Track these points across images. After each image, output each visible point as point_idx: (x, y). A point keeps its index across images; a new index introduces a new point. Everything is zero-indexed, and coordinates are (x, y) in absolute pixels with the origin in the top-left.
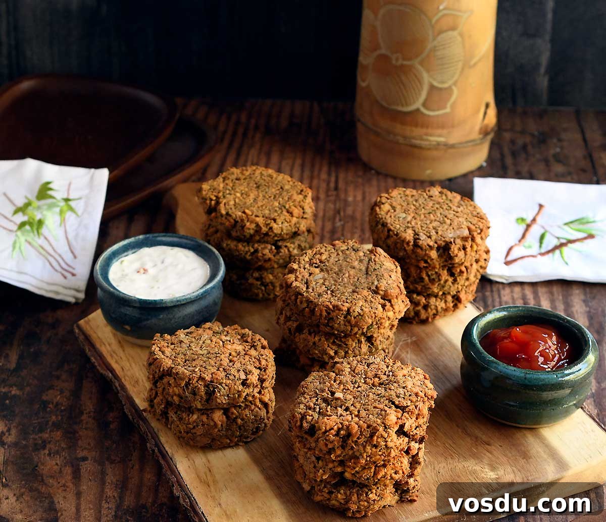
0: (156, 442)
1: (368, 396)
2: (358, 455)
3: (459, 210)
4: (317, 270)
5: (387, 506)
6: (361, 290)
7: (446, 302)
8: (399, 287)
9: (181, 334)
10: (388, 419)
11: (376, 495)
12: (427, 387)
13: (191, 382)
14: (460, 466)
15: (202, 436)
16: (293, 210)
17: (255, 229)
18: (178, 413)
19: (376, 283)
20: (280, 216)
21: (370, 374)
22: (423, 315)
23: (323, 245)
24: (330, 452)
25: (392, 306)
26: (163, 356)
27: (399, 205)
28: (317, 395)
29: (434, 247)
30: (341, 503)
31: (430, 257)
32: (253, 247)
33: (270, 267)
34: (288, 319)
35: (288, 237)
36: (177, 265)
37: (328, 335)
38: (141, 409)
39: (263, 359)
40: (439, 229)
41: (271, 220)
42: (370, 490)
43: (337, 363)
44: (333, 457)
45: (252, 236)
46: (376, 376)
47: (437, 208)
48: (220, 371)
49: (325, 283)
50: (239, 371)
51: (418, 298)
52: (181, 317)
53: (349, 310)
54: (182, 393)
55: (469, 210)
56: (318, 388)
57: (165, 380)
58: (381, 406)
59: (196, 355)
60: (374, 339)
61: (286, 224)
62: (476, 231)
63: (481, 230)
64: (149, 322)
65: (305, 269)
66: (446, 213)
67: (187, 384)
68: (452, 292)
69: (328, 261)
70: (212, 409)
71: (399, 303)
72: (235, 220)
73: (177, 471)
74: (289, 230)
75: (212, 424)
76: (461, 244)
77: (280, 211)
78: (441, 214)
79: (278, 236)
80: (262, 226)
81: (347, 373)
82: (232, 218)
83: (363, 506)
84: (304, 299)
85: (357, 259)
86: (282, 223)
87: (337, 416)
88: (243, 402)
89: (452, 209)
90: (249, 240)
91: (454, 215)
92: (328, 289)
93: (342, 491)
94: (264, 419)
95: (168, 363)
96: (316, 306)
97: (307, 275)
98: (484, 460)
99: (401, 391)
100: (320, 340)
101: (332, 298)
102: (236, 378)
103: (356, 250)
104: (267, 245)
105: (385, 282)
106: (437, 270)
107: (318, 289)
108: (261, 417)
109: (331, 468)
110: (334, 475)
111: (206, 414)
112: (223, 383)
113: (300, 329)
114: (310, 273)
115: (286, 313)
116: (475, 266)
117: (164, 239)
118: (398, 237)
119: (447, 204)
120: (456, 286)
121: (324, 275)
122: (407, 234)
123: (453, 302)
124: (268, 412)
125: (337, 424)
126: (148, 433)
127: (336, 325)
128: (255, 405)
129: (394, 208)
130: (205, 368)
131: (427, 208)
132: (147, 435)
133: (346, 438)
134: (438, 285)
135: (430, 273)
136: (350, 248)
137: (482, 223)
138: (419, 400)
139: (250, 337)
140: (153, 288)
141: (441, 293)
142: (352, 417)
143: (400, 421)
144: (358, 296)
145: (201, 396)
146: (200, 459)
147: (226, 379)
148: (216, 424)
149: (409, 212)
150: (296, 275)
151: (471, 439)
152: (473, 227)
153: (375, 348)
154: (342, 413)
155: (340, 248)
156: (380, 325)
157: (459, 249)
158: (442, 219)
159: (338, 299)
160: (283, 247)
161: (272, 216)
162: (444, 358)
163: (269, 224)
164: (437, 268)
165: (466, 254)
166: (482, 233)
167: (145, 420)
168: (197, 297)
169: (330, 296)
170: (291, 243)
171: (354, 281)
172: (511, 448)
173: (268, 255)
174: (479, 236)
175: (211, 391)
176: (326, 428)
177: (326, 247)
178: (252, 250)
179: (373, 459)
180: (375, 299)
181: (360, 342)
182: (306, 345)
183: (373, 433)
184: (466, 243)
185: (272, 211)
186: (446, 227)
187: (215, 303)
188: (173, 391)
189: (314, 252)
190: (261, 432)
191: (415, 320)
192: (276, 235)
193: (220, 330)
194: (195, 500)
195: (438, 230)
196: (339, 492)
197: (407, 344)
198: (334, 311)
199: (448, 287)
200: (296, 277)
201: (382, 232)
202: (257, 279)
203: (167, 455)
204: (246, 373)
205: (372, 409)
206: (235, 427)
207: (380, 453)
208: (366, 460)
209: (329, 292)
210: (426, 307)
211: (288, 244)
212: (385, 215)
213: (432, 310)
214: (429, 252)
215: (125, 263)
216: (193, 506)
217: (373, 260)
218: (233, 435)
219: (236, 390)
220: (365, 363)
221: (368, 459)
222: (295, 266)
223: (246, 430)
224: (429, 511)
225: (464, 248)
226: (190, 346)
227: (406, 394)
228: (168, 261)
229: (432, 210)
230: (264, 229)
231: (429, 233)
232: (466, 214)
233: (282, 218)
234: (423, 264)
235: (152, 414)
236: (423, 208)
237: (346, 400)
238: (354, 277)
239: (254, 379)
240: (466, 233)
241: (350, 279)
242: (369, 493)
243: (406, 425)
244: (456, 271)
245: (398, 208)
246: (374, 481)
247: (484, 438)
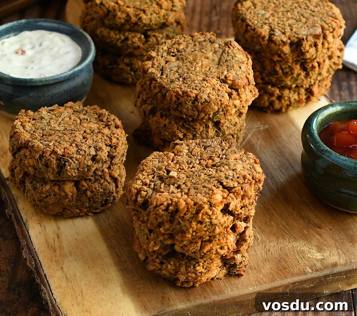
0: (13, 208)
1: (200, 176)
2: (185, 230)
3: (316, 10)
4: (174, 59)
5: (215, 279)
6: (210, 78)
7: (299, 94)
8: (247, 78)
9: (44, 111)
10: (213, 198)
11: (203, 268)
12: (255, 171)
13: (44, 155)
14: (290, 246)
15: (54, 205)
16: (163, 3)
17: (126, 18)
18: (33, 183)
19: (225, 73)
20: (149, 8)
21: (205, 156)
22: (277, 106)
23: (183, 36)
24: (160, 225)
25: (238, 95)
26: (22, 130)
27: (260, 2)
28: (155, 172)
29: (287, 43)
30: (171, 273)
31: (283, 52)
32: (124, 35)
33: (139, 54)
34: (144, 102)
35: (157, 27)
36: (52, 49)
37: (178, 119)
38: (5, 177)
39: (115, 137)
40: (294, 26)
41: (141, 10)
42: (198, 263)
43: (177, 144)
44: (162, 230)
45: (123, 25)
46: (210, 158)
47: (296, 7)
48: (72, 146)
49: (179, 71)
50: (90, 147)
51: (273, 89)
52: (49, 96)
53: (197, 96)
54: (36, 165)
55: (325, 10)
56: (156, 166)
57: (22, 152)
58: (210, 186)
59: (54, 130)
60: (221, 125)
61: (154, 15)
62: (329, 30)
63: (334, 30)
64: (20, 99)
65: (162, 57)
66: (303, 11)
67: (41, 157)
68: (305, 85)
69: (185, 51)
70: (64, 181)
71: (247, 92)
72: (108, 9)
73: (28, 236)
74: (158, 21)
75: (63, 194)
76: (313, 41)
77: (151, 3)
78: (298, 12)
79: (147, 26)
80: (132, 16)
81: (185, 154)
82: (106, 8)
83: (191, 277)
84: (158, 85)
85: (212, 50)
86: (151, 14)
87: (169, 193)
88: (92, 176)
89: (310, 9)
90: (120, 29)
91: (311, 14)
92: (180, 77)
93: (172, 263)
94: (113, 193)
95: (26, 136)
96: (167, 92)
97: (163, 63)
98: (313, 242)
99: (231, 173)
100: (170, 122)
101: (182, 85)
102: (86, 154)
103: (212, 42)
104: (137, 34)
105: (234, 73)
106: (290, 64)
107: (171, 76)
108: (110, 190)
109: (162, 241)
110: (165, 247)
111: (58, 185)
112: (73, 157)
113: (153, 112)
114: (166, 61)
115: (142, 97)
116: (327, 62)
117: (44, 24)
118: (255, 32)
119: (306, 4)
120: (309, 80)
121: (179, 63)
122: (264, 30)
123: (306, 94)
124: (117, 187)
125: (167, 200)
126: (8, 200)
127: (185, 110)
128: (105, 179)
129: (255, 5)
130: (59, 143)
131: (286, 6)
132: (7, 201)
133: (174, 213)
134: (291, 78)
135: (283, 67)
136: (207, 39)
137: (336, 23)
138: (246, 182)
139: (106, 117)
140: (27, 68)
141: (294, 86)
142: (182, 195)
143: (225, 200)
144: (207, 84)
145: (53, 169)
146: (51, 227)
147: (76, 154)
148: (66, 195)
149: (269, 9)
150: (153, 62)
151: (304, 222)
152: (326, 26)
153: (223, 133)
154: (174, 190)
155: (197, 39)
156: (226, 111)
157: (311, 46)
158: (298, 17)
159: (188, 86)
160: (151, 36)
161: (142, 8)
162: (292, 146)
163: (139, 15)
164: (290, 62)
165: (317, 51)
166: (335, 32)
167: (6, 188)
168: (64, 78)
169: (181, 83)
170: (160, 33)
171: (205, 71)
172: (340, 232)
173: (137, 43)
174: (331, 34)
175: (62, 164)
176: (157, 203)
177: (185, 38)
178: (123, 38)
179: (199, 234)
180: (223, 88)
181: (207, 127)
182: (158, 127)
183: (199, 210)
184: (318, 41)
185: (143, 3)
186: (301, 24)
187: (83, 85)
188: (28, 162)
189: (173, 42)
190: (110, 205)
191: (270, 109)
192: (145, 25)
193: (80, 109)
194: (40, 262)
195: (292, 27)
196: (169, 263)
197: (259, 131)
198: (183, 97)
199: (301, 80)
200: (153, 64)
201: (242, 26)
202: (127, 65)
203: (21, 220)
204: (97, 149)
205: (201, 188)
206: (85, 198)
207: (205, 229)
208: (192, 235)
209: (181, 79)
210: (280, 98)
211: (157, 34)
212: (246, 11)
213: (285, 101)
214: (282, 47)
215: (6, 44)
216: (38, 268)
217: (226, 52)
218: (82, 205)
219: (85, 164)
220: (203, 145)
221: (194, 234)
222: (154, 54)
223: (95, 202)
224: (254, 286)
225: (316, 45)
226: (49, 122)
227: (235, 176)
228: (45, 44)
229: (291, 9)
230: (134, 19)
231: (284, 29)
232: (321, 13)
233: (152, 9)
234: (276, 58)
235: (13, 183)
236: (283, 6)
237: (179, 178)
238: (206, 67)
239: (104, 155)
240: (319, 31)
241: (202, 68)
242: (197, 265)
243: (231, 205)
244: (308, 66)
245: (259, 5)
246: (201, 255)
247: (317, 221)
